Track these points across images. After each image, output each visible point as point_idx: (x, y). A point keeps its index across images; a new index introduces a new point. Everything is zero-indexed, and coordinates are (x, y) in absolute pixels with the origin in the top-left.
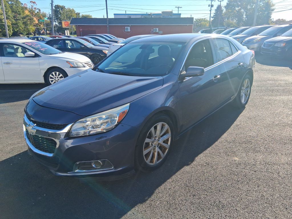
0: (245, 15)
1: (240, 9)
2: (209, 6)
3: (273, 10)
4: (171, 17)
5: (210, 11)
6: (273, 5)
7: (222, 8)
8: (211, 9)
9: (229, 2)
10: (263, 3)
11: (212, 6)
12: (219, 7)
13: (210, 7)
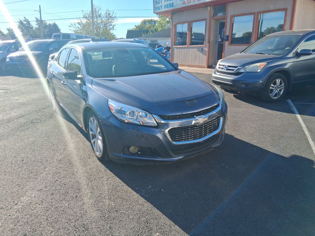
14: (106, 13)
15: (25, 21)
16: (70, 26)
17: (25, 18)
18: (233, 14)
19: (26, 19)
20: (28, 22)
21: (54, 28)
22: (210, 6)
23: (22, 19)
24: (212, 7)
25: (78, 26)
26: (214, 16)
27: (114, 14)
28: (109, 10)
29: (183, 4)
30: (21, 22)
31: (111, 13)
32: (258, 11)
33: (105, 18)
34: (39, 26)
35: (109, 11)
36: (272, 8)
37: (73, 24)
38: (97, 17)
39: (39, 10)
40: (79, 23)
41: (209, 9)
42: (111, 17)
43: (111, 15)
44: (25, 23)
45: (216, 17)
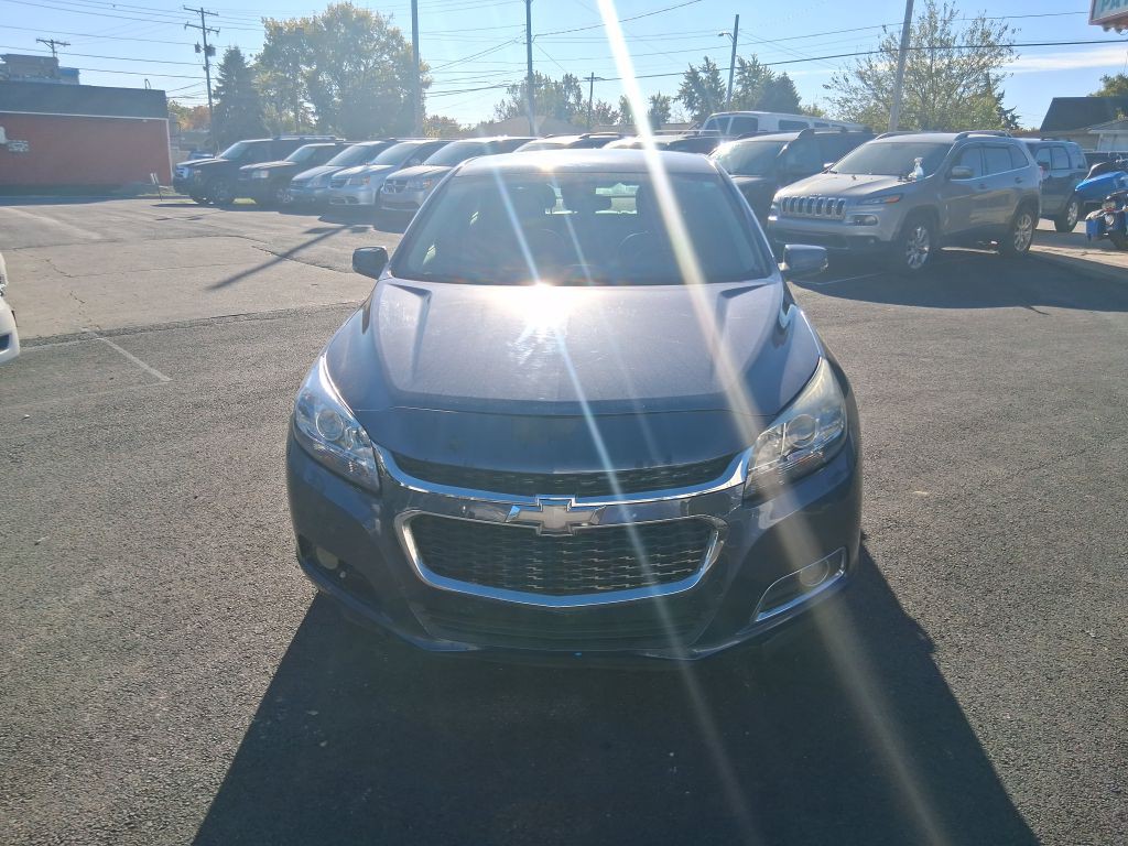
0: (340, 96)
1: (317, 73)
2: (197, 48)
3: (427, 84)
4: (54, 81)
5: (206, 68)
6: (426, 69)
7: (246, 61)
8: (207, 61)
9: (274, 40)
10: (392, 57)
11: (209, 51)
12: (234, 57)
13: (203, 52)
14: (973, 32)
15: (705, 72)
16: (827, 87)
17: (706, 59)
19: (708, 64)
20: (714, 73)
21: (781, 95)
23: (699, 64)
25: (856, 82)
27: (1007, 35)
28: (984, 20)
30: (693, 76)
31: (995, 31)
33: (966, 51)
34: (745, 86)
35: (987, 23)
37: (842, 80)
38: (932, 48)
39: (732, 33)
40: (861, 76)
42: (992, 46)
43: (991, 39)
44: (703, 75)
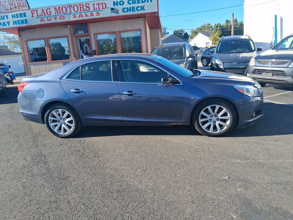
18: (95, 32)
22: (69, 24)
24: (71, 25)
26: (74, 33)
29: (41, 21)
32: (119, 30)
36: (129, 28)
41: (69, 27)
45: (76, 35)
